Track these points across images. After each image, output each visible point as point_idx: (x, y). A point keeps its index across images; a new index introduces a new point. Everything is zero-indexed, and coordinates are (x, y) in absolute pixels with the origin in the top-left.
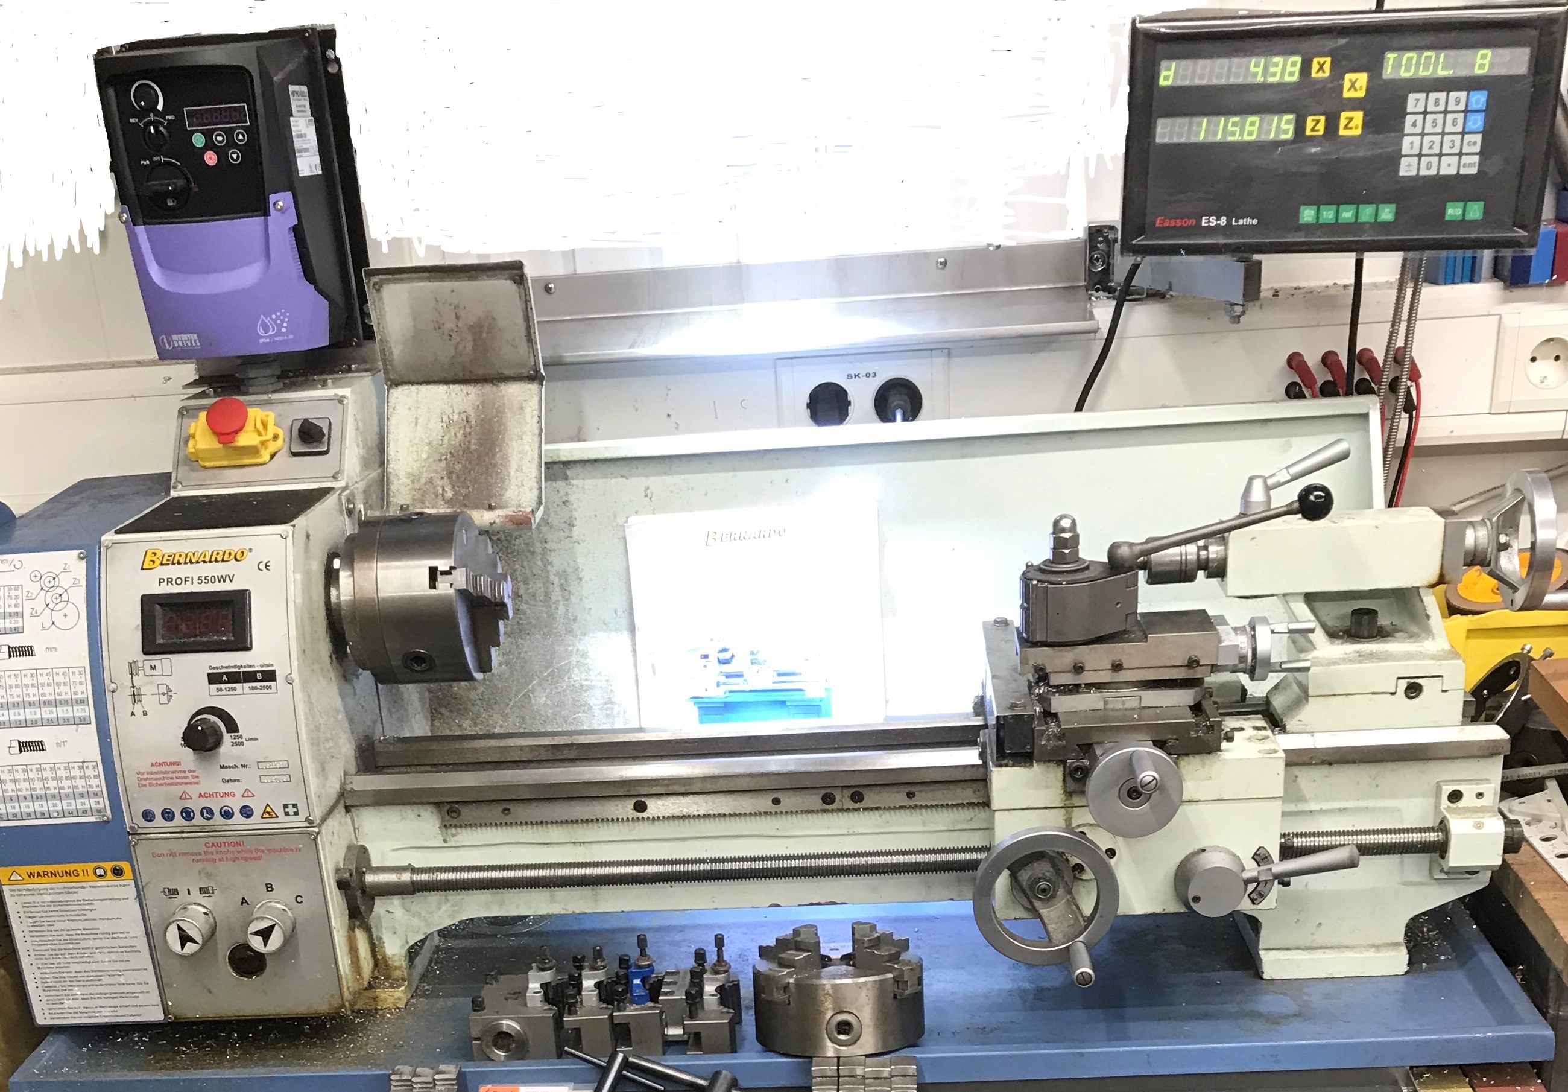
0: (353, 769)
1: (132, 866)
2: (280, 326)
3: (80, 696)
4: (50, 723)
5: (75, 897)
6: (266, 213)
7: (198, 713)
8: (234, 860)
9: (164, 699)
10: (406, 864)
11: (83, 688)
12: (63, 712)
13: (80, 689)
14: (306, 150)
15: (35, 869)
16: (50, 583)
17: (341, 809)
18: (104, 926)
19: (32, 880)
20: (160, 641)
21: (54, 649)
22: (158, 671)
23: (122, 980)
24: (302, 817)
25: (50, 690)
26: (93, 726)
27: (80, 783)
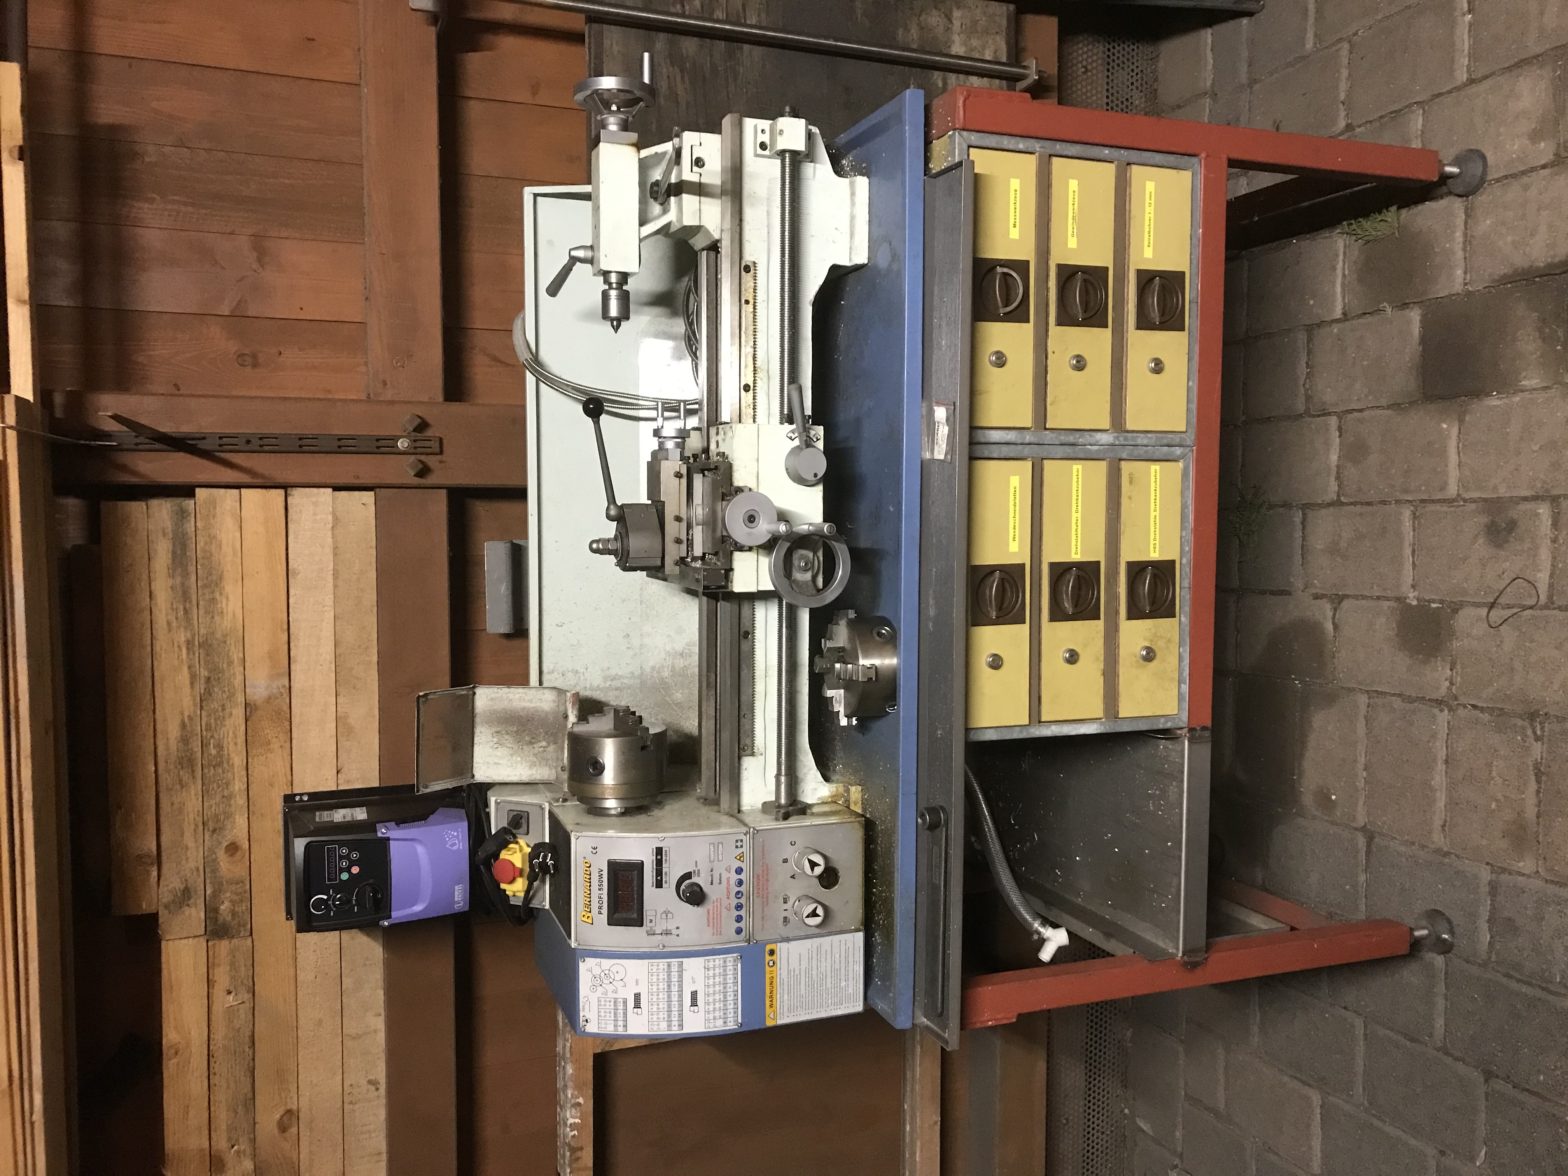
0: (716, 808)
1: (768, 944)
2: (453, 836)
3: (666, 967)
4: (681, 986)
5: (786, 980)
6: (388, 839)
7: (680, 897)
8: (767, 880)
9: (670, 916)
10: (774, 780)
11: (661, 965)
12: (675, 979)
13: (661, 966)
14: (352, 815)
15: (768, 1003)
16: (598, 981)
17: (739, 815)
18: (804, 964)
19: (774, 1005)
20: (635, 915)
21: (637, 981)
22: (653, 918)
23: (837, 956)
24: (744, 837)
25: (661, 984)
26: (685, 960)
27: (717, 971)
